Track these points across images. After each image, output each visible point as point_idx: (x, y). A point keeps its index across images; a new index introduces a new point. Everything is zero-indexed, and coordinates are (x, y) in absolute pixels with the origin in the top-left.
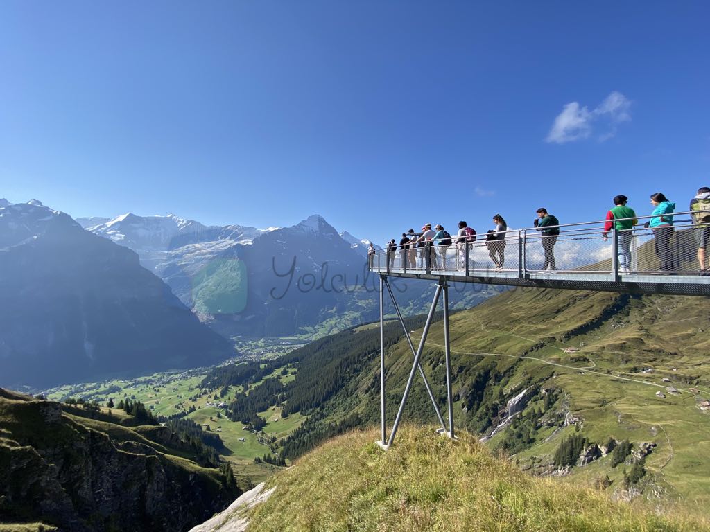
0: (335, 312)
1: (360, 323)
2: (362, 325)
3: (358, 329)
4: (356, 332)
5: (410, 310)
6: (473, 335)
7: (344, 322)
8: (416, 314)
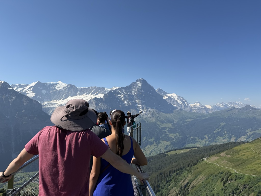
0: (154, 141)
1: (170, 149)
2: (172, 150)
3: (169, 154)
4: (168, 155)
5: (206, 141)
6: (254, 162)
7: (160, 148)
8: (211, 144)
